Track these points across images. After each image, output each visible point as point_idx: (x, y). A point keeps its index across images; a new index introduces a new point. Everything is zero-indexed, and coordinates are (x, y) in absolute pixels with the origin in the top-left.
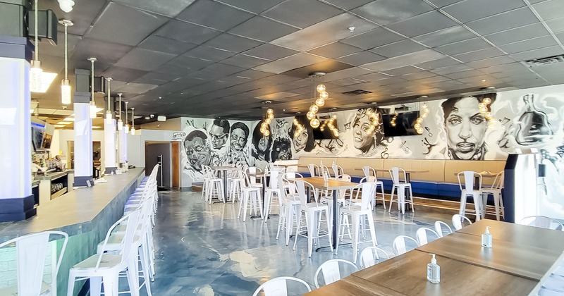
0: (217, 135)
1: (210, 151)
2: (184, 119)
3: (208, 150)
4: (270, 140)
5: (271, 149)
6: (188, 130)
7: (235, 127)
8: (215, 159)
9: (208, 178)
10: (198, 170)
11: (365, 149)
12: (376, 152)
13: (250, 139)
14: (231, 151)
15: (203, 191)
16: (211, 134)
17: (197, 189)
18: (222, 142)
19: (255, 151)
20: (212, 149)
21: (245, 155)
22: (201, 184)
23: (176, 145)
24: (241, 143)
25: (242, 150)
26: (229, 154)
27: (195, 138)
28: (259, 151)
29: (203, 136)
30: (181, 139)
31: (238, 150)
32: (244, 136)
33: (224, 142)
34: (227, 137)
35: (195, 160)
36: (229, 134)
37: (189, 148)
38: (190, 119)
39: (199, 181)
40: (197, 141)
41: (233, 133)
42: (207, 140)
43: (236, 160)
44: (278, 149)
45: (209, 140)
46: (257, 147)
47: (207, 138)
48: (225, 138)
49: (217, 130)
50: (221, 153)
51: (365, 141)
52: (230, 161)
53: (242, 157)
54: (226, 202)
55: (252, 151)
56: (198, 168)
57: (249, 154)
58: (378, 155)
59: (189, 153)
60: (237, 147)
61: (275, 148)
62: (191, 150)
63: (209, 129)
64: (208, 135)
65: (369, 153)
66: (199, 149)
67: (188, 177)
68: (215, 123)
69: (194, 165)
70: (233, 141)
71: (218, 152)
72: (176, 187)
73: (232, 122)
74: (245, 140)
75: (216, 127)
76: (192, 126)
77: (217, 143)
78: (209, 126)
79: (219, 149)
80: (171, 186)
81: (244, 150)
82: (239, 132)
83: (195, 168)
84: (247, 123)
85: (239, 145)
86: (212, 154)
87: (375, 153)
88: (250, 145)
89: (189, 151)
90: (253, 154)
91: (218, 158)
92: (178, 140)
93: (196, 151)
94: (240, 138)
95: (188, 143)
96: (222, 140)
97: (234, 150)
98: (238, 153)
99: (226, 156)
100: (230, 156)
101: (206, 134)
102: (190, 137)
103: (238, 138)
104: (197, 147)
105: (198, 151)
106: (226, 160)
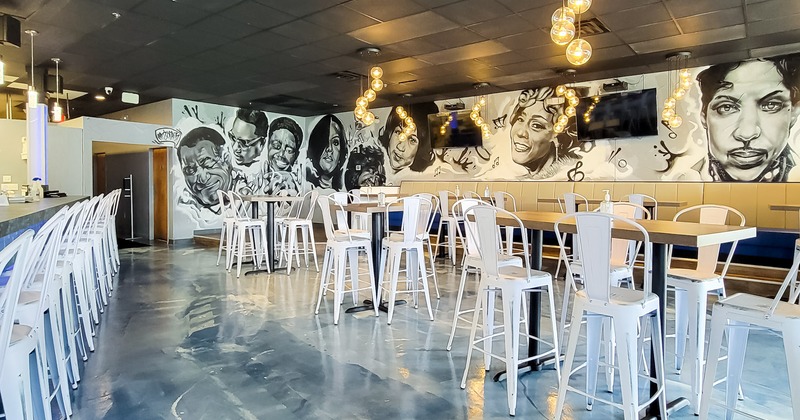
0: (245, 138)
1: (231, 169)
2: (177, 103)
3: (226, 167)
4: (343, 152)
5: (345, 168)
6: (187, 125)
7: (277, 125)
8: (241, 184)
9: (232, 220)
10: (207, 206)
11: (534, 164)
12: (559, 169)
13: (304, 150)
14: (269, 170)
15: (221, 247)
16: (232, 137)
17: (206, 242)
18: (252, 153)
19: (314, 171)
20: (234, 165)
21: (295, 178)
22: (218, 233)
23: (161, 155)
24: (288, 156)
25: (289, 170)
26: (266, 176)
27: (201, 143)
28: (321, 172)
29: (218, 140)
30: (172, 143)
31: (282, 169)
32: (293, 144)
33: (257, 153)
34: (263, 144)
35: (203, 186)
36: (267, 138)
37: (188, 161)
38: (191, 104)
39: (208, 226)
40: (205, 150)
41: (273, 138)
42: (225, 147)
43: (278, 188)
44: (359, 167)
45: (229, 148)
46: (316, 164)
47: (224, 143)
48: (259, 145)
49: (243, 129)
50: (252, 172)
51: (535, 149)
52: (267, 189)
53: (289, 182)
54: (273, 270)
55: (308, 171)
56: (206, 200)
57: (303, 177)
58: (563, 175)
59: (189, 171)
60: (281, 163)
61: (351, 166)
62: (192, 164)
63: (228, 126)
64: (226, 138)
65: (544, 172)
66: (209, 163)
67: (186, 218)
68: (241, 115)
69: (200, 196)
70: (273, 151)
71: (245, 171)
72: (161, 238)
73: (271, 117)
74: (296, 152)
75: (242, 124)
76: (194, 118)
77: (243, 154)
78: (229, 121)
79: (248, 165)
80: (152, 237)
81: (294, 169)
82: (283, 135)
83: (200, 202)
84: (300, 121)
85: (284, 159)
86: (234, 175)
87: (556, 171)
88: (304, 161)
89: (189, 167)
90: (309, 177)
91: (246, 181)
92: (165, 144)
93: (203, 167)
94: (287, 146)
95: (187, 152)
96: (253, 149)
97: (276, 169)
98: (282, 175)
99: (261, 180)
100: (269, 179)
101: (223, 135)
102: (191, 140)
103: (283, 147)
104: (204, 160)
105: (207, 167)
106: (260, 187)
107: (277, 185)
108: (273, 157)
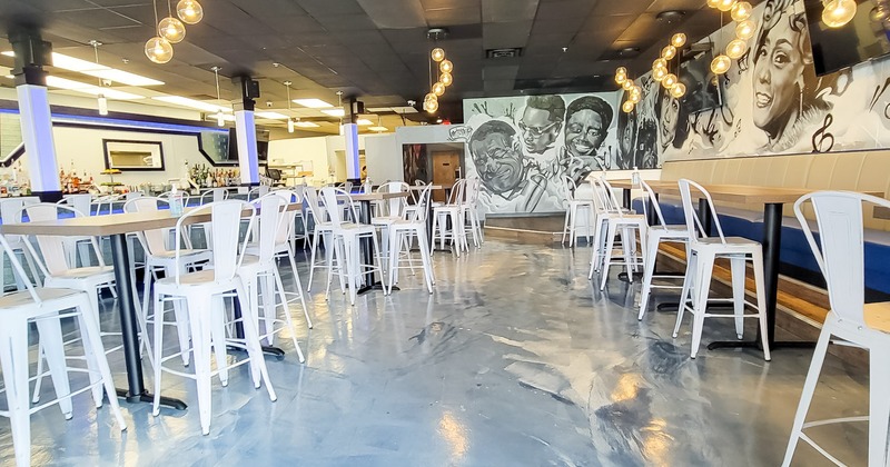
0: (537, 125)
1: (521, 157)
2: (468, 103)
3: (516, 156)
4: (635, 128)
5: (636, 148)
6: (477, 121)
7: (576, 107)
10: (498, 193)
14: (566, 156)
16: (523, 126)
18: (546, 139)
19: (620, 153)
20: (525, 153)
21: (603, 162)
23: (458, 152)
24: (591, 139)
25: (593, 154)
26: (563, 162)
27: (490, 136)
28: (624, 153)
29: (508, 131)
30: (465, 138)
31: (583, 154)
32: (598, 125)
33: (551, 139)
34: (558, 129)
35: (493, 174)
36: (564, 123)
38: (480, 102)
41: (571, 121)
42: (515, 137)
43: (578, 174)
44: (643, 146)
45: (520, 137)
46: (621, 146)
47: (513, 132)
48: (553, 131)
49: (535, 116)
50: (545, 159)
55: (617, 154)
56: (497, 187)
57: (611, 160)
59: (480, 162)
60: (581, 148)
61: (638, 145)
62: (482, 156)
63: (518, 116)
64: (516, 128)
66: (499, 153)
68: (531, 104)
69: (490, 183)
70: (571, 136)
73: (568, 99)
74: (603, 134)
75: (534, 112)
76: (484, 114)
77: (535, 141)
79: (541, 152)
81: (600, 152)
82: (586, 117)
83: (492, 189)
85: (586, 143)
86: (525, 163)
88: (614, 141)
89: (480, 159)
90: (618, 161)
91: (538, 169)
92: (458, 141)
93: (493, 157)
94: (590, 128)
95: (478, 145)
96: (547, 135)
97: (575, 153)
98: (582, 161)
99: (556, 167)
100: (566, 165)
101: (512, 126)
102: (481, 133)
103: (585, 130)
104: (494, 151)
105: (497, 158)
106: (555, 174)
107: (576, 170)
108: (571, 141)
